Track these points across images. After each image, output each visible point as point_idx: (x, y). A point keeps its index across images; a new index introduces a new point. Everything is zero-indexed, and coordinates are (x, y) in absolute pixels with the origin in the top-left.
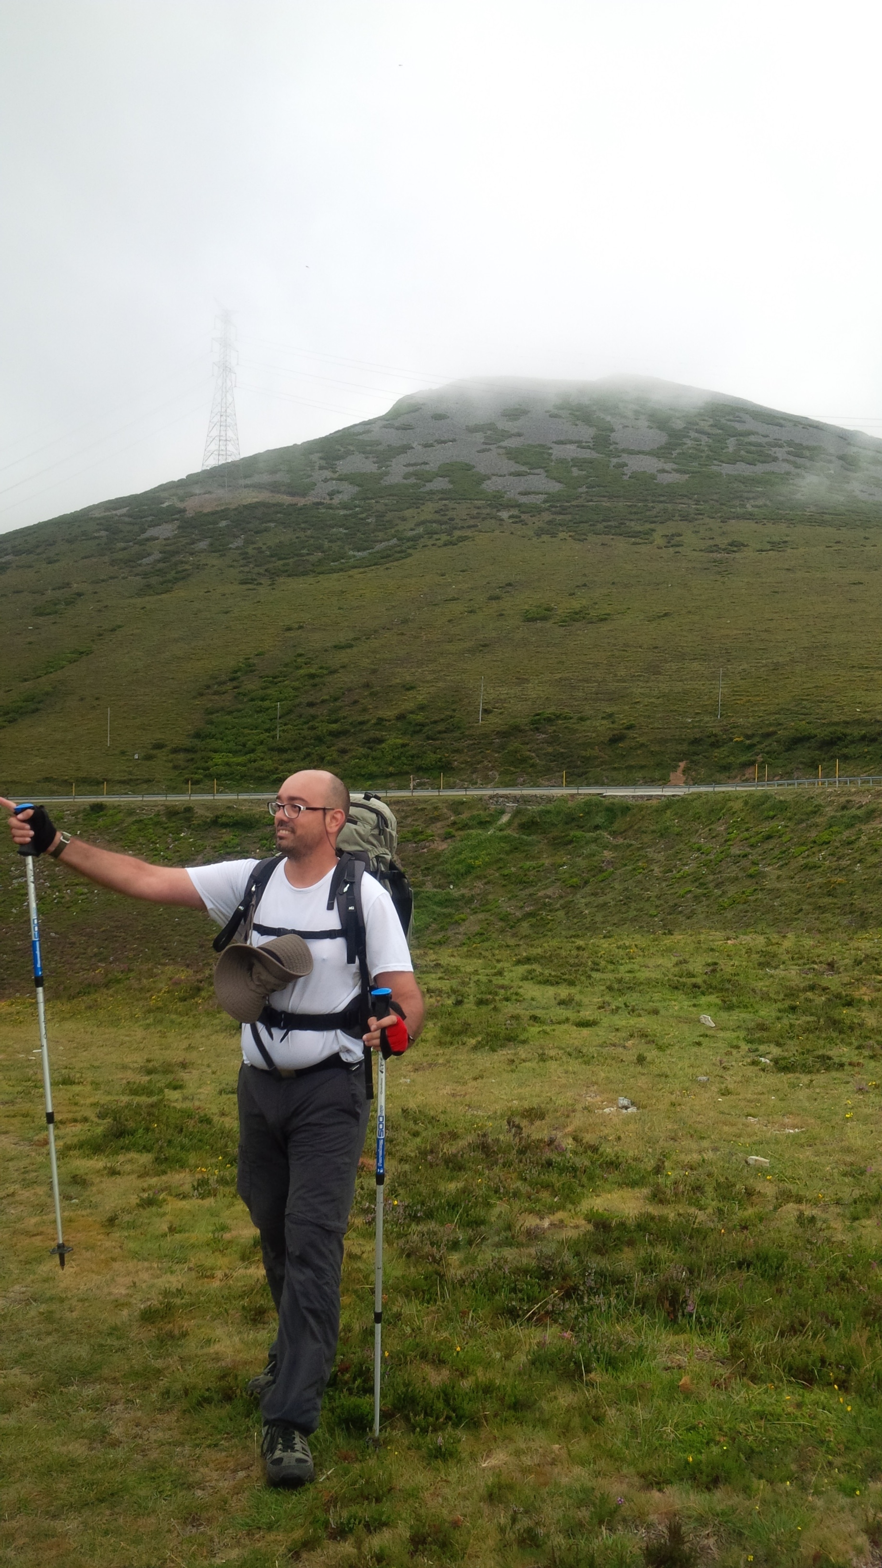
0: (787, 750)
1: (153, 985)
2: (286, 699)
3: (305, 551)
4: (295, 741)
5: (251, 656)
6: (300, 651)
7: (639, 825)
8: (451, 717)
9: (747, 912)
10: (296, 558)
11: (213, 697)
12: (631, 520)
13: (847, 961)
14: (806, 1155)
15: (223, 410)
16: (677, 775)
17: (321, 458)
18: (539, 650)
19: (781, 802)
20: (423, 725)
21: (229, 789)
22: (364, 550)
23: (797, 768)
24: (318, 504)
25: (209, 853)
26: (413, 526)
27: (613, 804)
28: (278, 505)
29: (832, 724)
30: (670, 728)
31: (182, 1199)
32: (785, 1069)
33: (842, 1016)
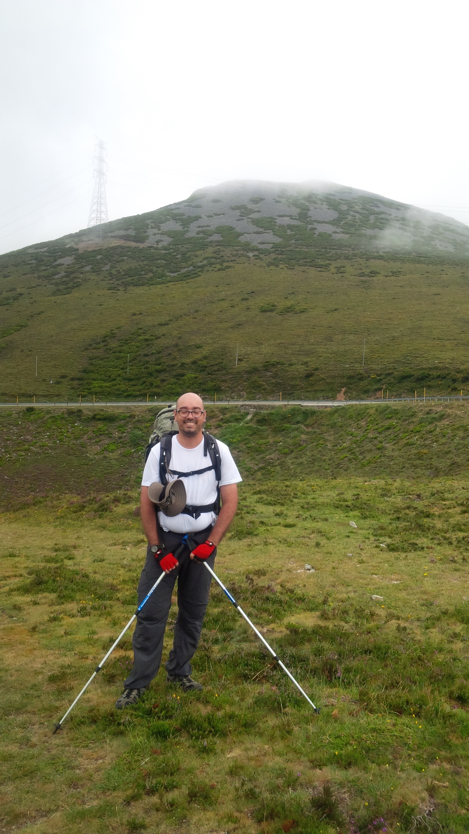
0: (399, 383)
1: (59, 505)
2: (132, 352)
3: (143, 273)
4: (137, 375)
5: (114, 329)
6: (141, 327)
7: (320, 421)
8: (221, 363)
9: (376, 467)
10: (138, 276)
11: (93, 351)
12: (318, 259)
13: (427, 494)
14: (403, 595)
15: (99, 195)
16: (341, 395)
17: (152, 222)
18: (269, 327)
19: (395, 410)
20: (206, 367)
21: (101, 400)
22: (175, 272)
23: (404, 392)
24: (150, 247)
25: (90, 434)
26: (201, 260)
27: (307, 410)
28: (128, 247)
29: (422, 369)
30: (337, 370)
31: (72, 617)
32: (393, 550)
33: (424, 523)
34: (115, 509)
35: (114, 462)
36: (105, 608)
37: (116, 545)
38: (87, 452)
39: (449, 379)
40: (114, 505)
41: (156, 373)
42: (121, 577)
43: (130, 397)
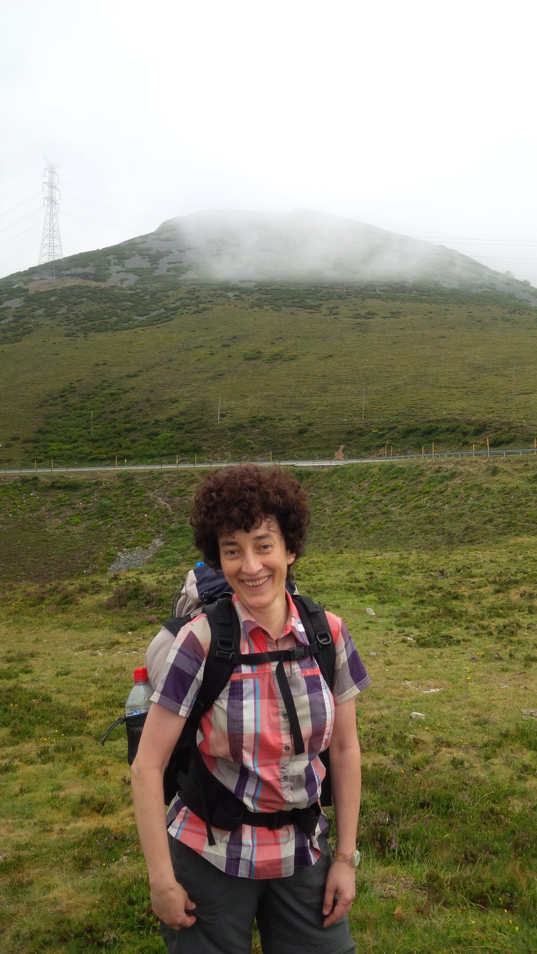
0: (403, 438)
2: (96, 409)
3: (106, 316)
4: (103, 435)
5: (74, 382)
6: (105, 379)
7: (316, 484)
8: (201, 419)
9: (382, 534)
10: (100, 321)
11: (49, 408)
12: (308, 298)
13: (451, 570)
14: (447, 709)
15: (51, 227)
16: (339, 453)
17: (114, 258)
18: (254, 377)
19: (400, 468)
20: (183, 424)
21: (60, 465)
22: (144, 315)
23: (410, 448)
24: (113, 287)
25: (49, 505)
26: (174, 301)
27: (301, 471)
28: (88, 287)
29: (430, 421)
30: (334, 425)
31: (30, 764)
32: (423, 645)
33: (453, 607)
34: (82, 601)
35: (78, 537)
36: (73, 749)
37: (85, 649)
38: (46, 527)
39: (460, 432)
40: (81, 596)
41: (125, 433)
42: (92, 697)
43: (94, 460)
